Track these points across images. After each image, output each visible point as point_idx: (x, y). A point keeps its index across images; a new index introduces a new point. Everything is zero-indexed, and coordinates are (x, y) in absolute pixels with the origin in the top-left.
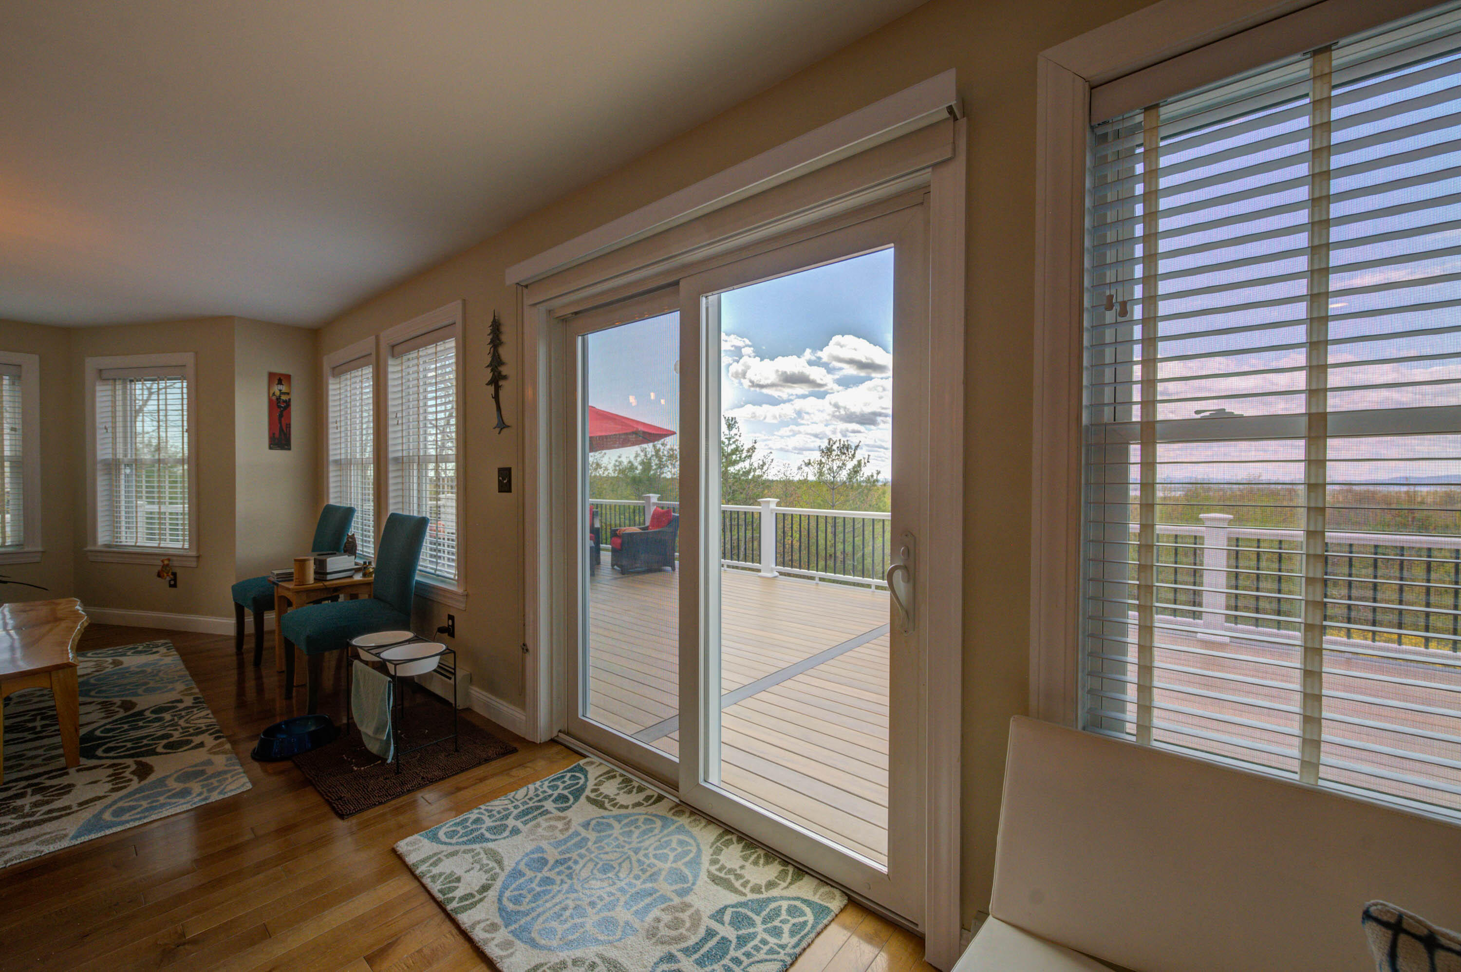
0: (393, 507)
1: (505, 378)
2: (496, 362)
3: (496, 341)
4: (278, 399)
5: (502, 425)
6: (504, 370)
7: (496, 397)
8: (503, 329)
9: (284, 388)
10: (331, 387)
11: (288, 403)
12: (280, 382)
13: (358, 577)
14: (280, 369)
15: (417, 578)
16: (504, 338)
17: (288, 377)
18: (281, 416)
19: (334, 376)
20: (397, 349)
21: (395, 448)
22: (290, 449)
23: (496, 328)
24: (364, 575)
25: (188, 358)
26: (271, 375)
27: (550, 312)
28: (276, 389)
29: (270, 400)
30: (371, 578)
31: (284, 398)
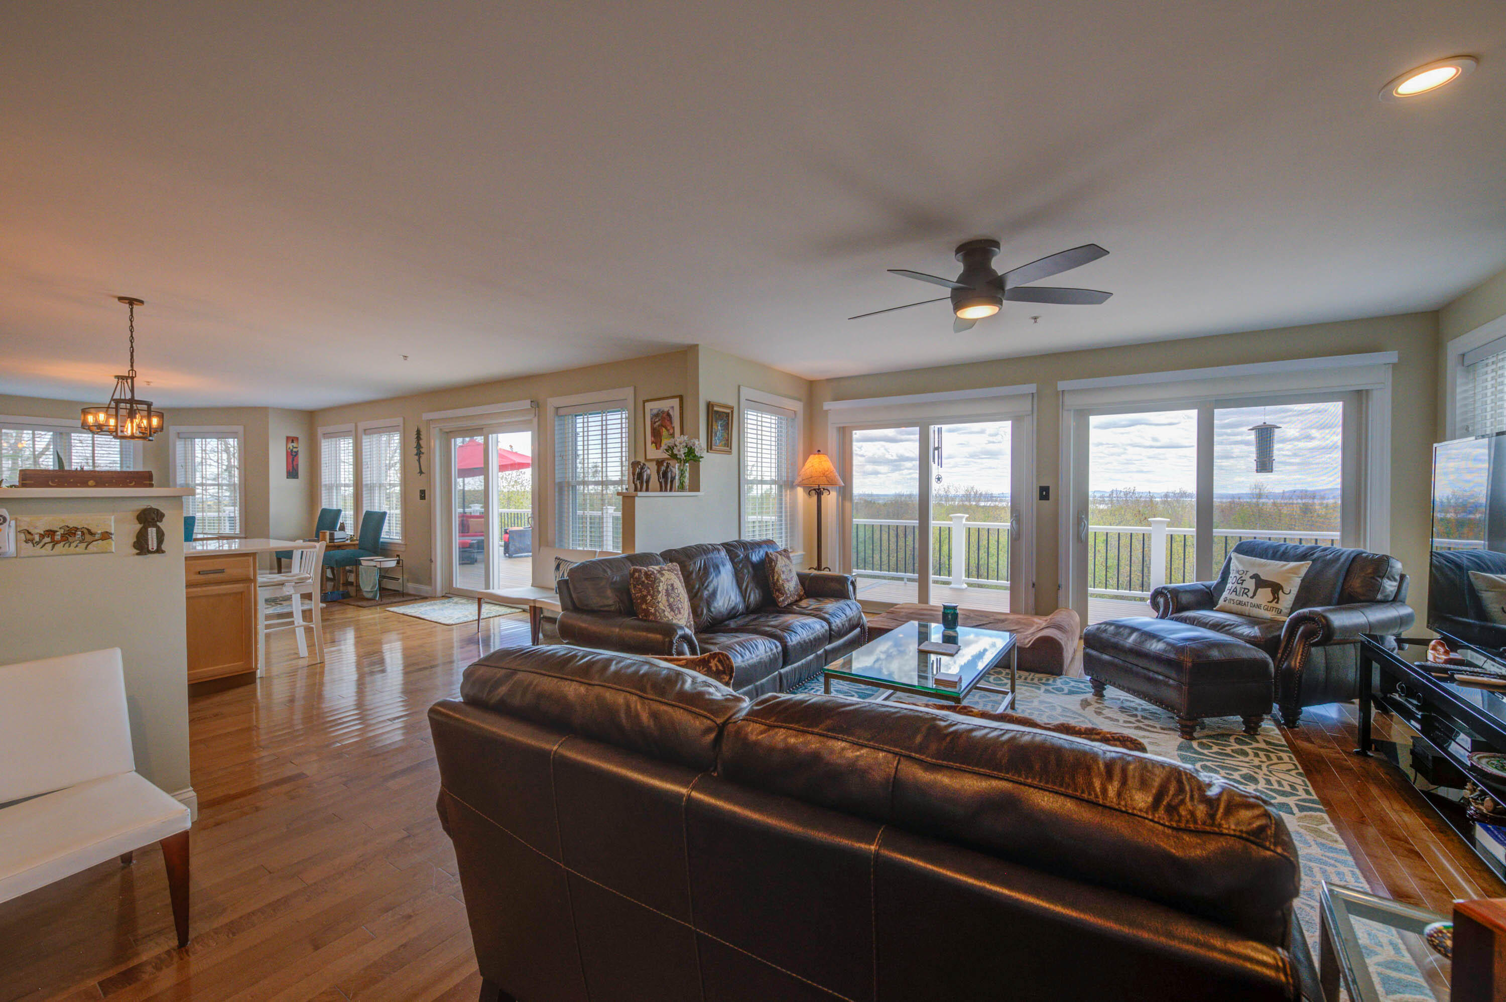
0: (366, 508)
1: (423, 453)
2: (419, 446)
3: (419, 438)
4: (292, 451)
5: (421, 472)
6: (423, 450)
7: (419, 461)
8: (422, 433)
9: (295, 445)
10: (323, 444)
11: (297, 453)
12: (293, 442)
13: (348, 542)
14: (292, 434)
15: (381, 540)
16: (422, 437)
17: (297, 439)
18: (293, 460)
19: (324, 438)
20: (367, 432)
21: (367, 479)
22: (298, 478)
23: (418, 433)
24: (351, 541)
25: (240, 429)
26: (288, 438)
27: (441, 429)
28: (291, 445)
29: (287, 452)
30: (357, 542)
31: (295, 450)
